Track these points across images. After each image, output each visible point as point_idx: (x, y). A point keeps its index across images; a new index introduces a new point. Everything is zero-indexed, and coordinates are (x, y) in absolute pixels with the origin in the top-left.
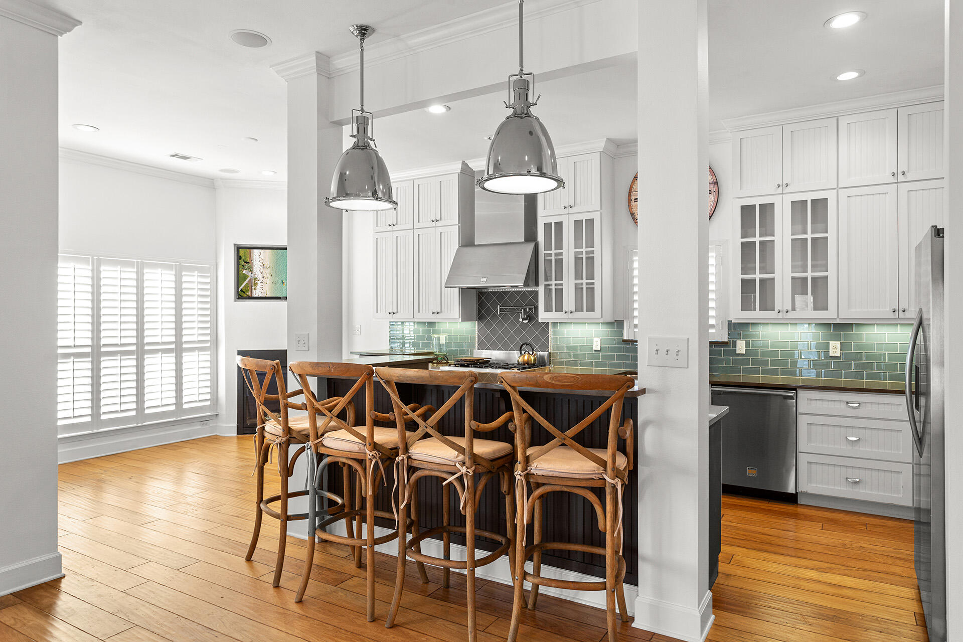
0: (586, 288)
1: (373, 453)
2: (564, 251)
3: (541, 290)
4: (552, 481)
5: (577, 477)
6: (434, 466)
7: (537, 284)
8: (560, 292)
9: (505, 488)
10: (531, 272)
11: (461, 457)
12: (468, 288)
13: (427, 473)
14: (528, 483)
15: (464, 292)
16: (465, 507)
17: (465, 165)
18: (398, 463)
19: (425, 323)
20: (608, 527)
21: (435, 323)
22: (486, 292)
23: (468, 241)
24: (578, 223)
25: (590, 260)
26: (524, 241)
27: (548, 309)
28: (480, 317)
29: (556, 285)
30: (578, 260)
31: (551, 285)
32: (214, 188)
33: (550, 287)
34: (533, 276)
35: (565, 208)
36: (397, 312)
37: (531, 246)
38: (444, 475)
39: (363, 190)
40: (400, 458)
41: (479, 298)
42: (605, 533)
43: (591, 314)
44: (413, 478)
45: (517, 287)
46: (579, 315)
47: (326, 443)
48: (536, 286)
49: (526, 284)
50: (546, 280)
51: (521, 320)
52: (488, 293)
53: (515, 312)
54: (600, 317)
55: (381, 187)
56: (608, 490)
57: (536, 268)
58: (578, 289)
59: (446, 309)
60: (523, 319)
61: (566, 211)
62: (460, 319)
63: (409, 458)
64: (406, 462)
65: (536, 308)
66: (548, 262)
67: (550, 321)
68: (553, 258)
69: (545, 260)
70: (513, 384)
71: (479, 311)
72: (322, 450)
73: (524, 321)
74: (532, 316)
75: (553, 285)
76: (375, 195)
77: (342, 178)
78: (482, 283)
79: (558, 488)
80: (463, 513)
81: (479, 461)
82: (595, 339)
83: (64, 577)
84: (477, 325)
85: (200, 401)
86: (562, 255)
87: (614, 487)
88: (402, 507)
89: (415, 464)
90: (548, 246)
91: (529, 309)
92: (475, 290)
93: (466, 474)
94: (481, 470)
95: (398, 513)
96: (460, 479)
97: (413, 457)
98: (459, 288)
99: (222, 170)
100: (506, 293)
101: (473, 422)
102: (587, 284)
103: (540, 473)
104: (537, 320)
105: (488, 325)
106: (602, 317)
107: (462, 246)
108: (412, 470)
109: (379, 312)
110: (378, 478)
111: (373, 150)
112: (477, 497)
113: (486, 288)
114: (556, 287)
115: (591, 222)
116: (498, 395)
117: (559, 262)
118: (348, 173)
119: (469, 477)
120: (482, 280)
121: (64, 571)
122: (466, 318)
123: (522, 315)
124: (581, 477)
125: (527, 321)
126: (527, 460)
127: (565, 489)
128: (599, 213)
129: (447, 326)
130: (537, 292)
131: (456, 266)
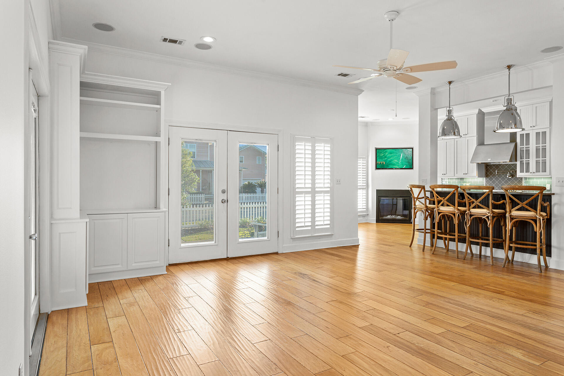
0: (542, 162)
1: (458, 211)
2: (531, 146)
3: (518, 163)
4: (518, 217)
5: (527, 216)
6: (479, 214)
7: (516, 161)
8: (528, 164)
9: (502, 224)
10: (513, 155)
11: (488, 211)
12: (482, 163)
13: (476, 216)
14: (511, 218)
15: (478, 164)
16: (489, 225)
17: (480, 110)
18: (466, 214)
19: (459, 178)
20: (538, 230)
21: (464, 178)
22: (490, 165)
23: (481, 143)
24: (538, 134)
25: (544, 150)
26: (509, 142)
27: (522, 171)
28: (487, 176)
29: (526, 161)
30: (537, 150)
31: (524, 161)
32: (367, 126)
33: (523, 162)
34: (514, 157)
35: (531, 127)
36: (468, 173)
37: (513, 145)
38: (482, 217)
39: (450, 132)
40: (467, 212)
41: (486, 167)
42: (537, 232)
43: (544, 173)
44: (472, 218)
45: (506, 162)
46: (538, 174)
47: (440, 209)
48: (515, 161)
49: (510, 161)
50: (521, 158)
51: (508, 177)
52: (491, 165)
53: (505, 173)
54: (549, 174)
55: (456, 130)
56: (538, 220)
57: (515, 154)
58: (537, 163)
59: (470, 172)
60: (509, 176)
61: (531, 128)
62: (477, 176)
63: (470, 212)
64: (469, 213)
65: (516, 172)
66: (522, 151)
67: (523, 177)
68: (525, 149)
69: (520, 150)
70: (506, 189)
71: (486, 173)
72: (439, 211)
73: (509, 177)
74: (513, 175)
75: (525, 161)
76: (454, 134)
77: (443, 129)
78: (489, 160)
79: (521, 219)
80: (489, 227)
81: (494, 212)
82: (547, 185)
83: (359, 245)
84: (485, 179)
85: (363, 208)
86: (529, 148)
87: (540, 219)
88: (468, 226)
89: (472, 214)
90: (522, 144)
91: (512, 172)
92: (484, 164)
93: (490, 216)
94: (495, 215)
95: (466, 228)
96: (488, 217)
97: (471, 212)
98: (477, 163)
99: (373, 120)
100: (500, 165)
101: (492, 201)
102: (542, 160)
103: (514, 215)
104: (516, 177)
105: (491, 179)
106: (550, 174)
107: (478, 145)
108: (471, 216)
109: (458, 173)
110: (459, 219)
111: (453, 120)
112: (494, 222)
113: (490, 163)
114: (526, 162)
115: (544, 133)
116: (500, 196)
117: (528, 151)
118: (445, 127)
119: (491, 216)
120: (489, 159)
121: (359, 243)
122: (480, 176)
123: (508, 174)
124: (529, 216)
125: (511, 177)
126: (510, 212)
127: (523, 220)
128: (549, 129)
129: (470, 180)
130: (516, 164)
131: (476, 154)
